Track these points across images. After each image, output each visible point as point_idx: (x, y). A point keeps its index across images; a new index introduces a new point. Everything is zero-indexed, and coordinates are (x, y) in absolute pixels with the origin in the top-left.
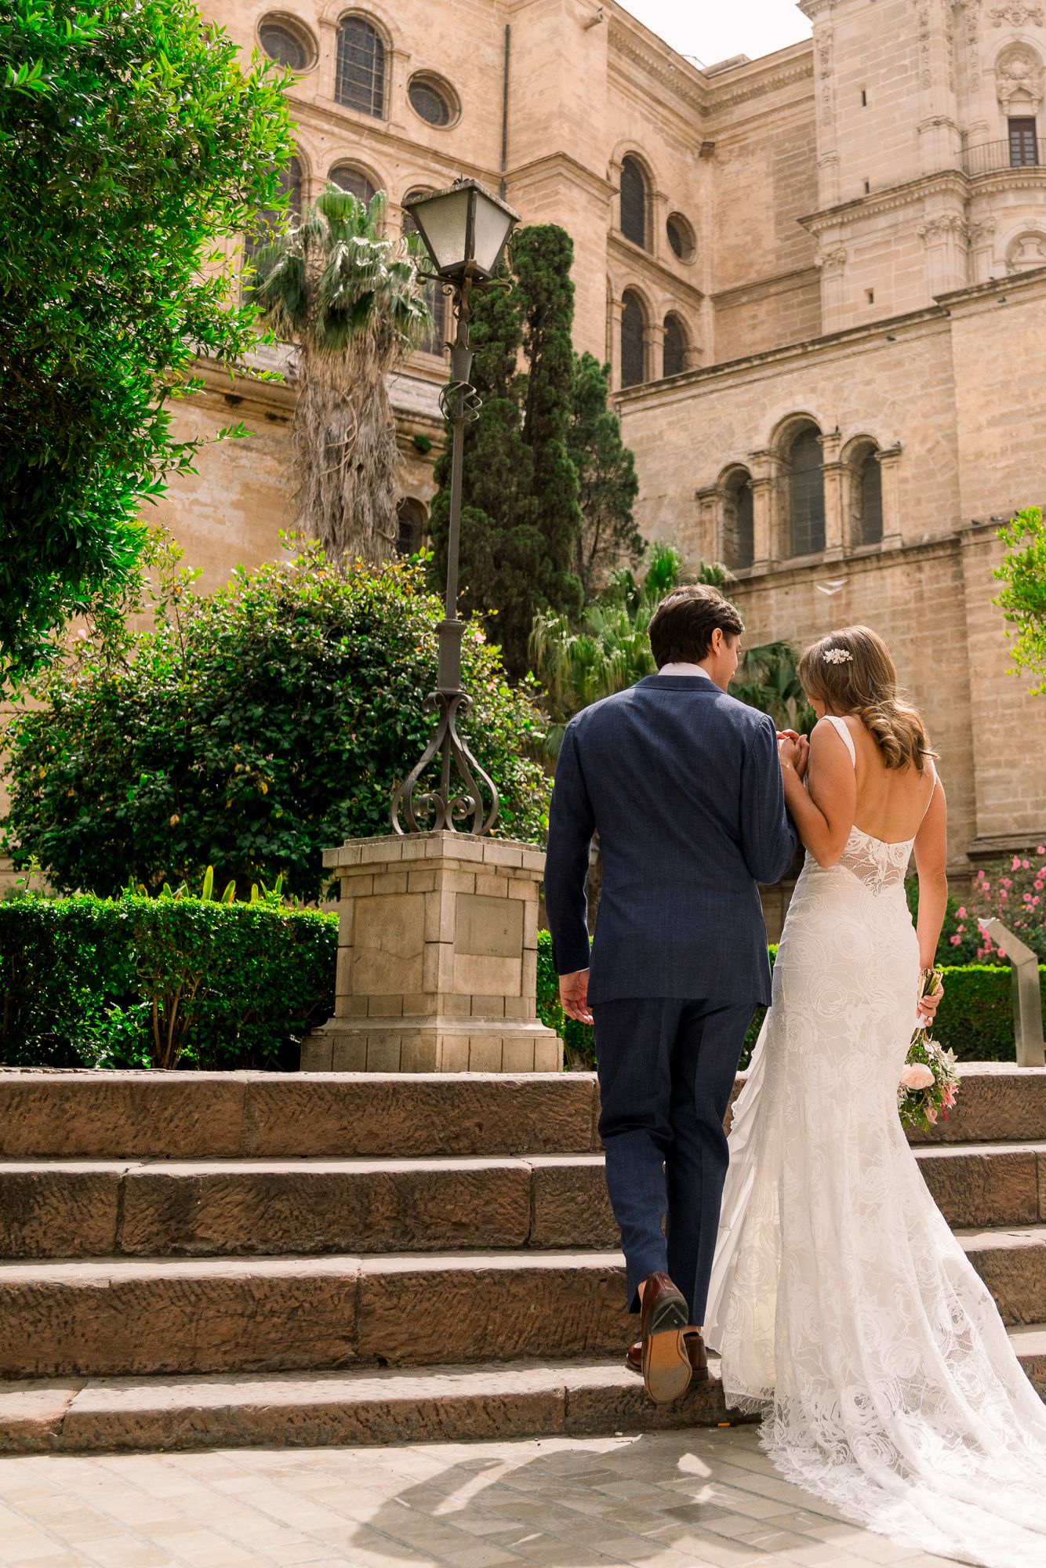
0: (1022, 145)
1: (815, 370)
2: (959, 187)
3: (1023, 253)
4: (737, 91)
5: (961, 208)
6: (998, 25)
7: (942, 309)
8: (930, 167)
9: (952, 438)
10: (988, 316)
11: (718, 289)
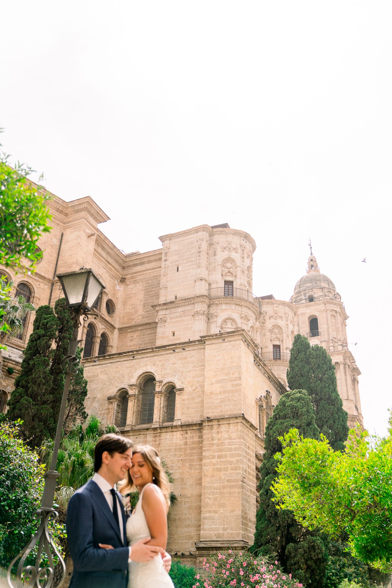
0: (228, 290)
1: (155, 357)
2: (207, 301)
3: (226, 324)
4: (135, 262)
5: (207, 308)
6: (223, 251)
7: (202, 341)
8: (198, 294)
9: (203, 386)
10: (218, 345)
11: (121, 326)
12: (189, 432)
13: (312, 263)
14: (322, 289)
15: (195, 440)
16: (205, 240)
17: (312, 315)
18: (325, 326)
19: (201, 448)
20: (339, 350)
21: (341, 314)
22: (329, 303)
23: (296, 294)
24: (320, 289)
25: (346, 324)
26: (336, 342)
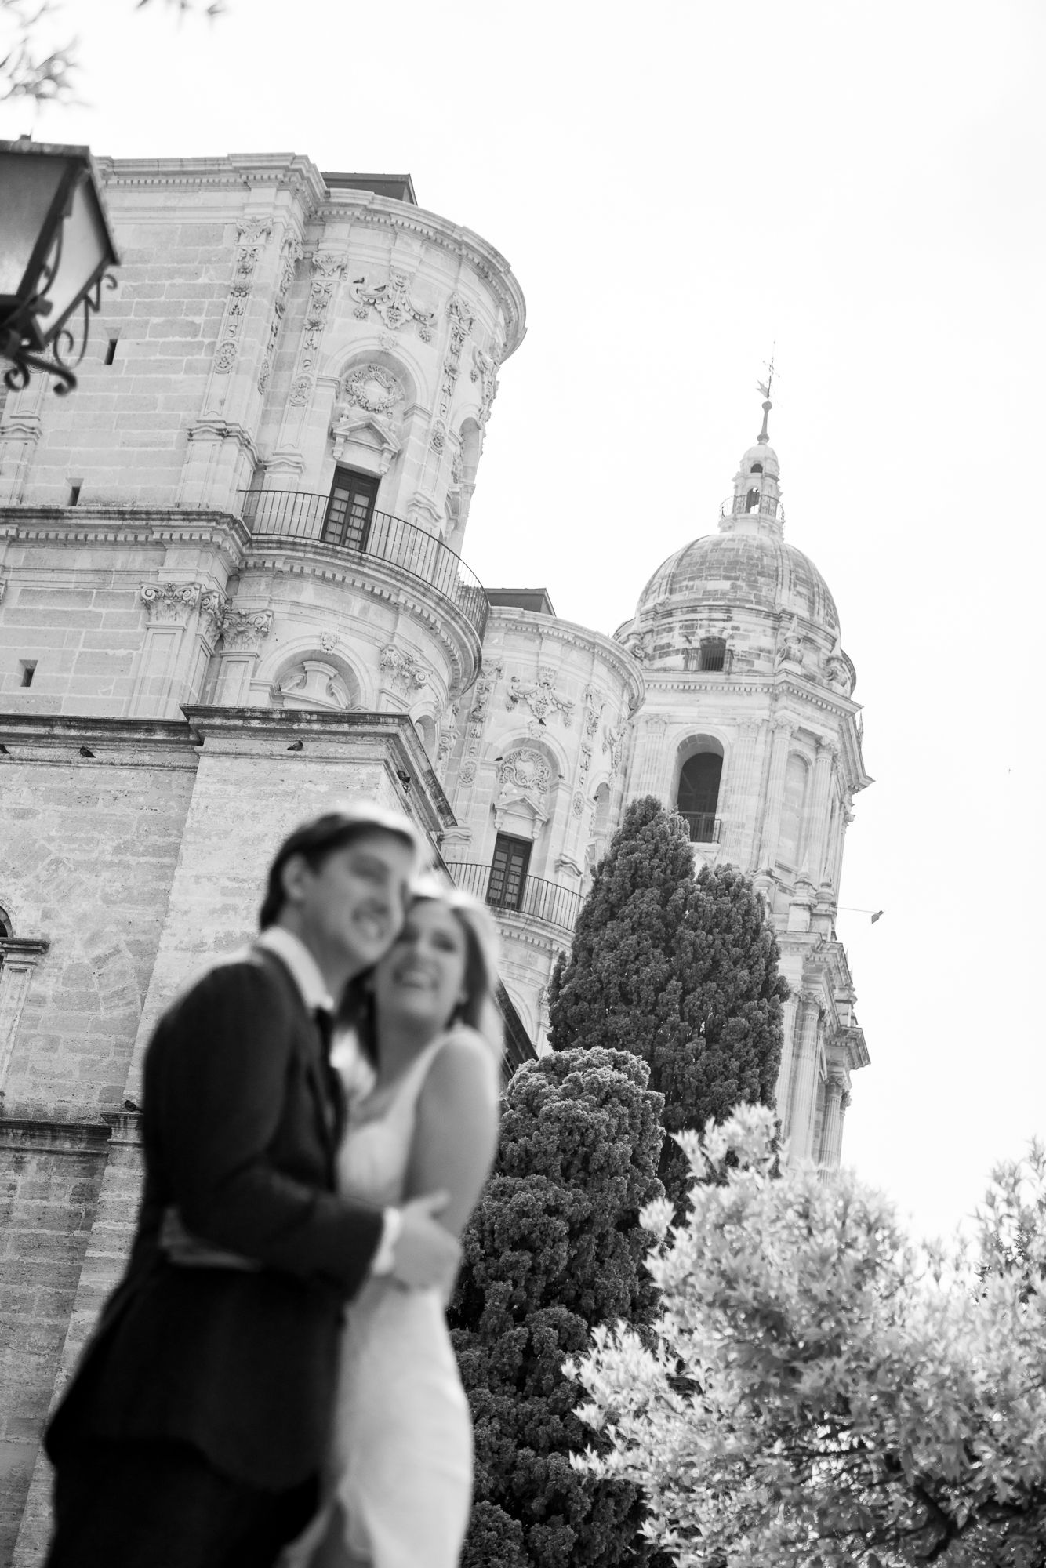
0: (348, 514)
2: (231, 545)
3: (303, 683)
5: (223, 580)
6: (361, 316)
7: (191, 729)
8: (192, 502)
10: (265, 764)
12: (32, 1162)
13: (755, 482)
14: (778, 618)
15: (53, 1203)
16: (278, 238)
17: (703, 737)
18: (753, 803)
19: (78, 1249)
20: (791, 927)
21: (841, 757)
22: (793, 692)
23: (646, 615)
24: (768, 615)
25: (853, 811)
26: (783, 890)
